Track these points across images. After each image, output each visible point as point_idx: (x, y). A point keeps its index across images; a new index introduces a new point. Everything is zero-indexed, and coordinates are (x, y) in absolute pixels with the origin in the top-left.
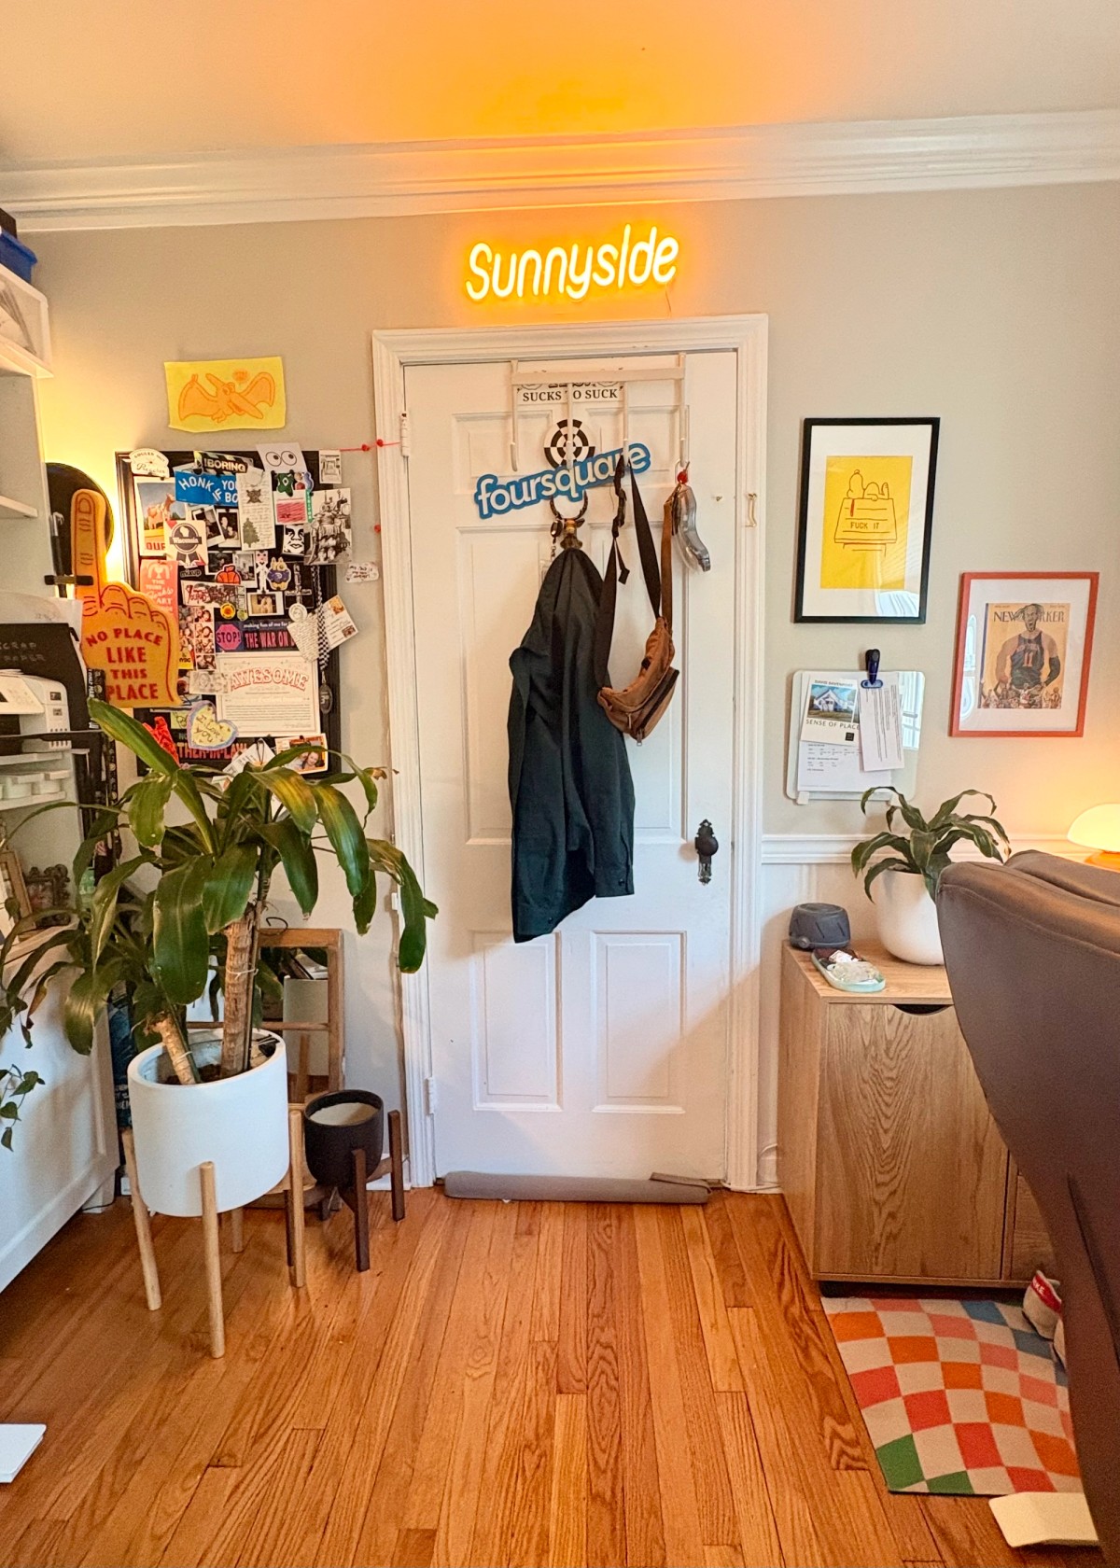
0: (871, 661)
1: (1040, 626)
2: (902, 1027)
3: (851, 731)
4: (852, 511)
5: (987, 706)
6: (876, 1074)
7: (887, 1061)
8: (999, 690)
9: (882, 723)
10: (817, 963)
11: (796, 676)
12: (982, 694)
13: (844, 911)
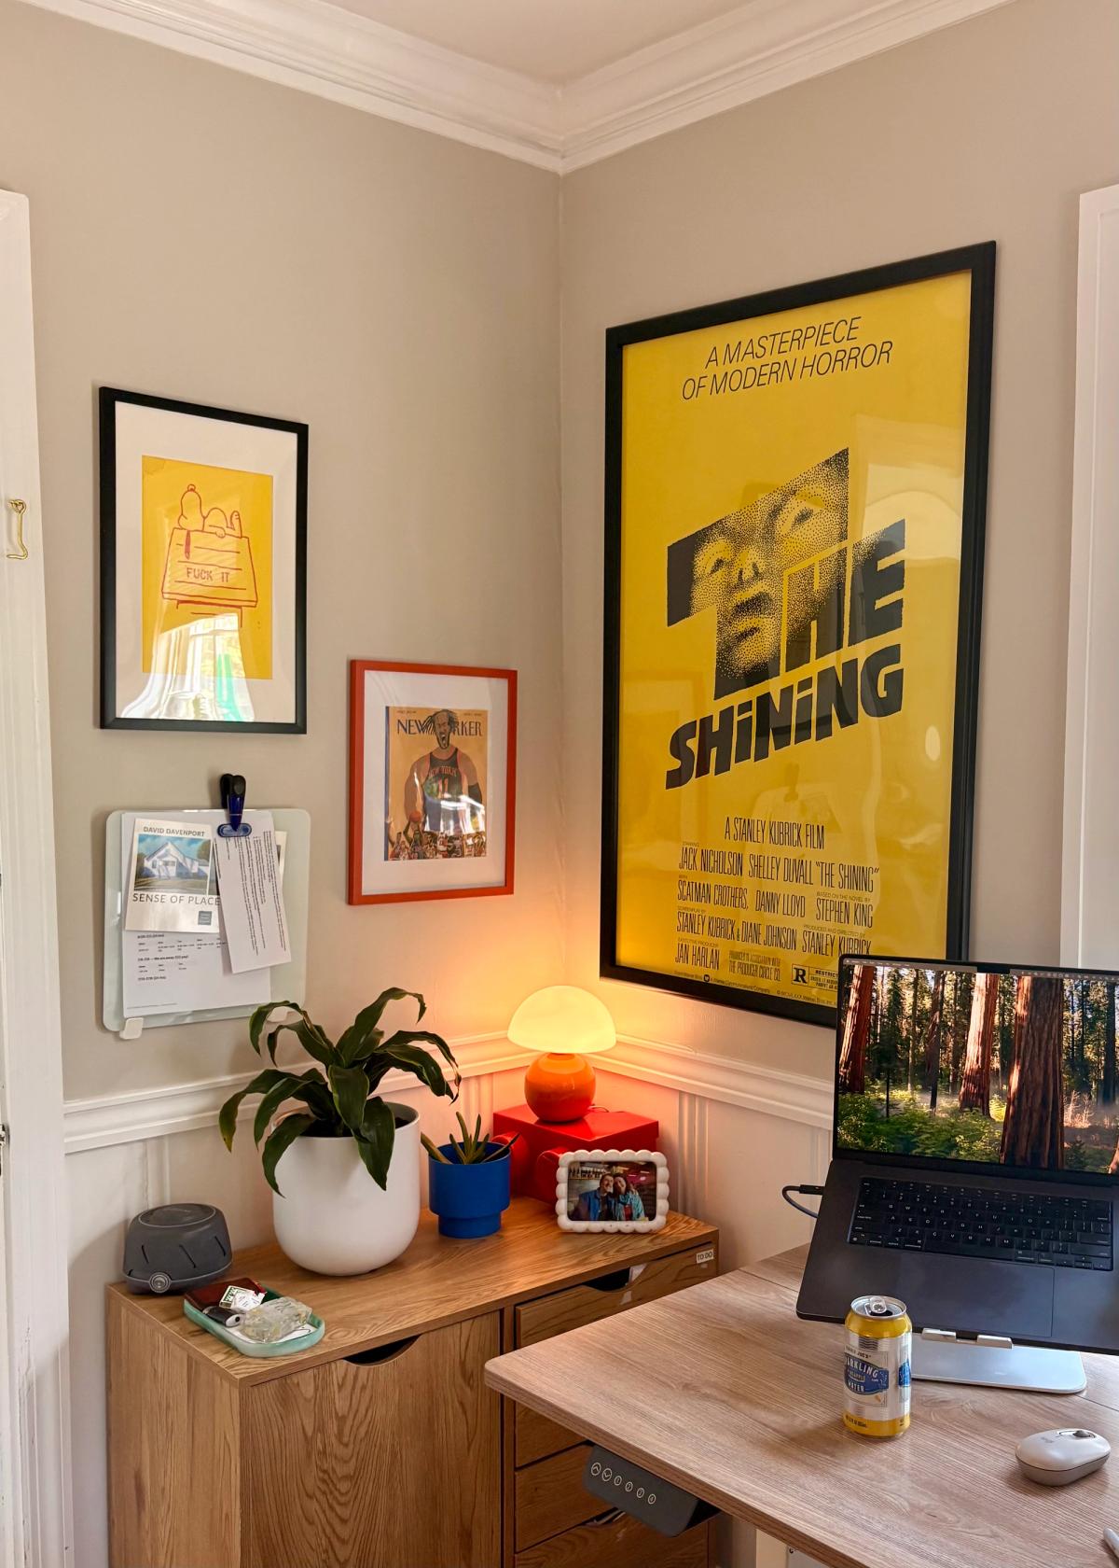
0: (230, 793)
1: (455, 740)
2: (358, 1390)
3: (206, 908)
4: (187, 551)
5: (396, 856)
6: (327, 1478)
7: (340, 1451)
8: (411, 833)
9: (254, 892)
10: (202, 1317)
11: (111, 821)
12: (388, 838)
13: (219, 1212)
